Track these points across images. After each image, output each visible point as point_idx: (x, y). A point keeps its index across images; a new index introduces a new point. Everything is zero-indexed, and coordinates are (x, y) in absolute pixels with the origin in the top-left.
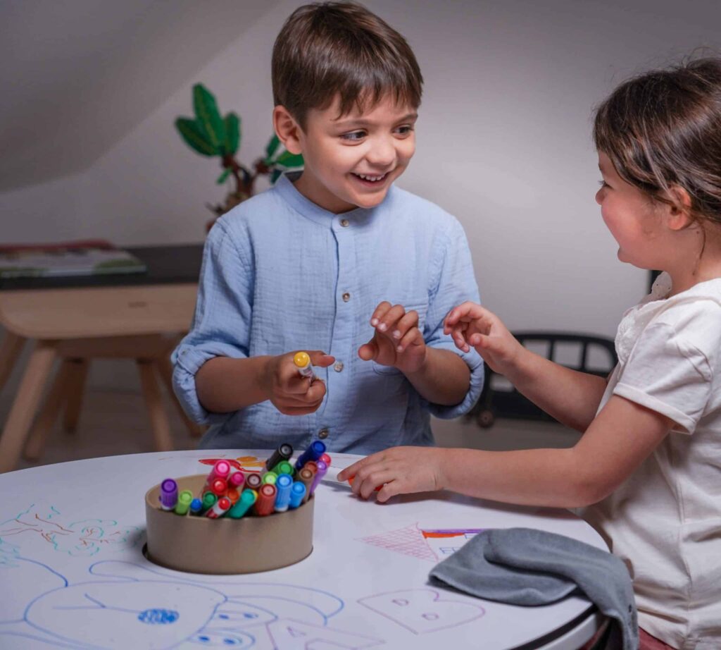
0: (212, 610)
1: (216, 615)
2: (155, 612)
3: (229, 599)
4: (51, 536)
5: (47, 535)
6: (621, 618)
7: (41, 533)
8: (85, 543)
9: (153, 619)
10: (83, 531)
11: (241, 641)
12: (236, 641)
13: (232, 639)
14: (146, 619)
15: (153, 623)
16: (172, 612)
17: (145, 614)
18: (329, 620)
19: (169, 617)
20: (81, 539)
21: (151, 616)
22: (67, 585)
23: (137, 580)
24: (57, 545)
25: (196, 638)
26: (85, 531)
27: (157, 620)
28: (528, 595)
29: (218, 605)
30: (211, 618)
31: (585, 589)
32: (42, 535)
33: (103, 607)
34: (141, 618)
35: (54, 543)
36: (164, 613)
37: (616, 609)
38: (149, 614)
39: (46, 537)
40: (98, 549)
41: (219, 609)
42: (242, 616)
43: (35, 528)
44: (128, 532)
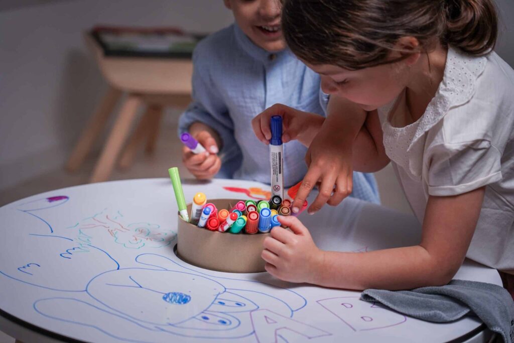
0: (215, 297)
1: (217, 301)
2: (175, 294)
3: (227, 290)
4: (114, 232)
5: (111, 231)
6: (503, 333)
7: (108, 229)
8: (136, 239)
9: (173, 300)
10: (136, 230)
11: (231, 323)
12: (228, 322)
13: (225, 320)
14: (168, 299)
15: (172, 302)
16: (186, 296)
17: (168, 295)
18: (294, 312)
19: (184, 300)
20: (134, 236)
21: (172, 297)
22: (118, 269)
23: (167, 270)
24: (117, 238)
25: (200, 317)
26: (138, 230)
27: (175, 300)
28: (435, 315)
29: (219, 294)
30: (213, 303)
31: (476, 312)
32: (109, 230)
33: (141, 287)
34: (165, 298)
35: (115, 237)
36: (181, 295)
37: (500, 326)
38: (170, 295)
39: (111, 232)
40: (144, 244)
41: (219, 297)
42: (234, 304)
43: (104, 225)
44: (166, 234)
